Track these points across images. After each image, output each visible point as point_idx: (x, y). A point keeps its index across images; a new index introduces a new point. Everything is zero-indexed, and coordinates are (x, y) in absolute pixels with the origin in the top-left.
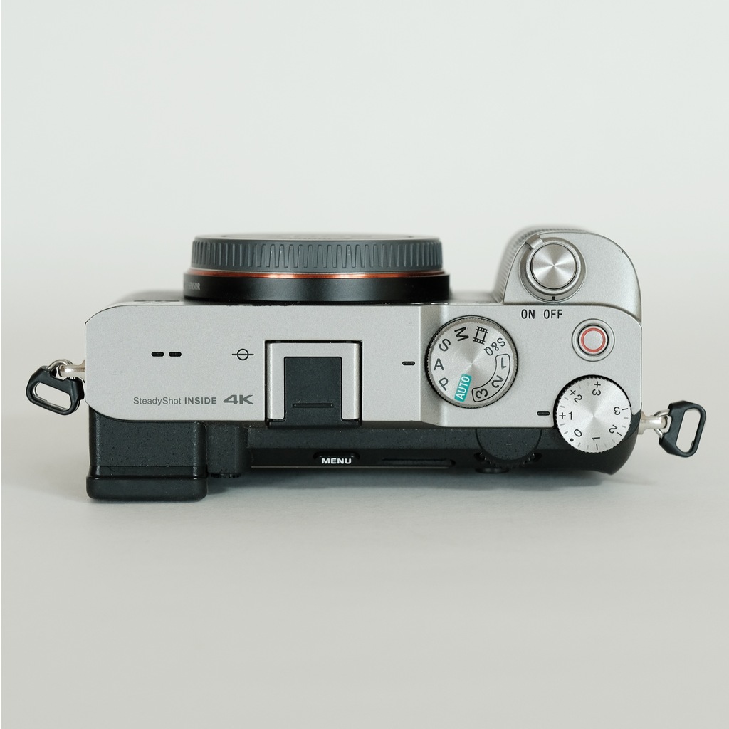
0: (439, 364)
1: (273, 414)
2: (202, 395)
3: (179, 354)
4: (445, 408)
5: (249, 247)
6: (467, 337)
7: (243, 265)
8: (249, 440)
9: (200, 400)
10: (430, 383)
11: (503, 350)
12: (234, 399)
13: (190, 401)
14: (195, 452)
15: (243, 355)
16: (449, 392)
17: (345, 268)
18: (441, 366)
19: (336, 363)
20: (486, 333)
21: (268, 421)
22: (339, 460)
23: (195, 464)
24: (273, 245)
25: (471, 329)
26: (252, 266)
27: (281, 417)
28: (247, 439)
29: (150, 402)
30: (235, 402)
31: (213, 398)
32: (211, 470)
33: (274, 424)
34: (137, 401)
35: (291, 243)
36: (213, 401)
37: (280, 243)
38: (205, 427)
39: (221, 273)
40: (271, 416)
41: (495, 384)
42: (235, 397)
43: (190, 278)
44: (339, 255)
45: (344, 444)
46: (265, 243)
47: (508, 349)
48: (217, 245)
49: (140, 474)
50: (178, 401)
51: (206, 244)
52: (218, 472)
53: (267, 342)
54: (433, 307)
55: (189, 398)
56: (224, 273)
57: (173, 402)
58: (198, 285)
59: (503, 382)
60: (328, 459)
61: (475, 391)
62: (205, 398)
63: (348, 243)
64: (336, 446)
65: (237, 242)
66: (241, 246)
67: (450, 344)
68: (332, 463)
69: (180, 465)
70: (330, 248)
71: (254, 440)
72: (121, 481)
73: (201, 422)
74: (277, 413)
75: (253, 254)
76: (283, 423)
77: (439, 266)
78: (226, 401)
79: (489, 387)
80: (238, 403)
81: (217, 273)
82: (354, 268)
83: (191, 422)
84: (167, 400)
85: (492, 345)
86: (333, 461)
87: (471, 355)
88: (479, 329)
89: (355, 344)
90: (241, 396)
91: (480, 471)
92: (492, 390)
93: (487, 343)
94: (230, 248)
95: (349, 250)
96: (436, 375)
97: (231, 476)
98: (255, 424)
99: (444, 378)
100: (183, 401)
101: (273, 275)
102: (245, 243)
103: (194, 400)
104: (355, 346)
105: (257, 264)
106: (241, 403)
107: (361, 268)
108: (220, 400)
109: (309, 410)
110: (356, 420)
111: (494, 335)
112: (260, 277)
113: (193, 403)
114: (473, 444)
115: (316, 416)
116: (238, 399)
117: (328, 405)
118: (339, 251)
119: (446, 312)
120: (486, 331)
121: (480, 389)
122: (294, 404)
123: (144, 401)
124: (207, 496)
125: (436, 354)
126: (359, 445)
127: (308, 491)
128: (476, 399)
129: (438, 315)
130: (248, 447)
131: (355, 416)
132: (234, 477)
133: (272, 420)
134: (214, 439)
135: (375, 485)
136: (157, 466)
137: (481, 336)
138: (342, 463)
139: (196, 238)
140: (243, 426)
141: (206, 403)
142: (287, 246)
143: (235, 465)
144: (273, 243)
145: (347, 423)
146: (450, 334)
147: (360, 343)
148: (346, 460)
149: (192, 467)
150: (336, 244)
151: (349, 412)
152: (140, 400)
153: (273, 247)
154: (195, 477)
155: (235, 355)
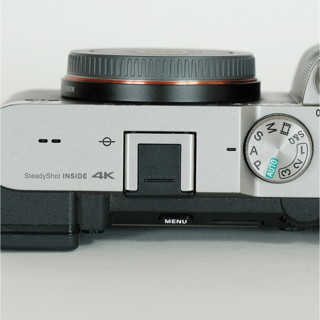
0: (254, 150)
1: (130, 187)
2: (76, 172)
3: (59, 141)
4: (258, 183)
5: (112, 61)
6: (275, 130)
7: (107, 74)
8: (111, 205)
9: (75, 176)
10: (247, 164)
11: (302, 140)
12: (99, 175)
13: (67, 176)
14: (70, 215)
15: (107, 142)
16: (261, 172)
17: (184, 77)
18: (256, 152)
19: (176, 149)
20: (290, 127)
21: (125, 192)
22: (178, 221)
23: (70, 224)
24: (130, 59)
25: (279, 124)
26: (114, 75)
27: (135, 188)
28: (109, 205)
29: (37, 177)
30: (101, 177)
31: (84, 174)
32: (82, 228)
33: (130, 194)
34: (27, 176)
35: (144, 58)
36: (85, 176)
37: (135, 58)
38: (77, 196)
39: (90, 80)
40: (128, 188)
41: (296, 165)
42: (101, 173)
43: (67, 82)
44: (180, 67)
45: (182, 209)
46: (124, 57)
47: (306, 139)
48: (88, 59)
49: (30, 230)
50: (57, 176)
51: (79, 57)
52: (87, 229)
53: (125, 133)
54: (249, 107)
55: (66, 174)
56: (93, 80)
57: (55, 177)
58: (73, 89)
59: (302, 164)
60: (170, 220)
61: (281, 171)
62: (79, 174)
63: (187, 58)
64: (176, 211)
65: (103, 57)
66: (106, 60)
67: (262, 135)
68: (172, 223)
69: (59, 224)
70: (173, 62)
71: (114, 205)
72: (15, 236)
73: (75, 192)
74: (132, 185)
75: (115, 65)
76: (136, 194)
77: (253, 75)
78: (94, 176)
79: (291, 168)
80: (103, 178)
81: (87, 80)
82: (190, 77)
83: (68, 192)
84: (49, 176)
85: (294, 136)
86: (173, 221)
87: (278, 143)
88: (285, 124)
89: (191, 135)
90: (105, 173)
91: (282, 229)
92: (293, 170)
93: (291, 135)
94: (97, 61)
95: (187, 64)
96: (252, 159)
97: (97, 232)
98: (115, 194)
99: (258, 161)
100: (61, 176)
101: (129, 82)
102: (109, 57)
103: (70, 176)
104: (191, 136)
105: (118, 74)
106: (105, 178)
107: (196, 77)
108: (90, 176)
109: (156, 184)
110: (191, 192)
111: (296, 129)
112: (119, 83)
113: (69, 178)
114: (279, 210)
115: (161, 188)
116: (103, 175)
117: (170, 180)
118: (180, 64)
119: (260, 110)
120: (289, 126)
121: (284, 169)
122: (145, 179)
123: (33, 176)
124: (79, 247)
125: (252, 142)
126: (192, 210)
127: (153, 243)
128: (282, 177)
129: (254, 113)
130: (110, 211)
131: (191, 189)
132: (99, 233)
133: (128, 191)
134: (84, 204)
135: (204, 238)
136: (41, 225)
137: (286, 129)
138: (180, 223)
139: (71, 52)
140: (106, 196)
141: (79, 178)
142: (140, 60)
143: (100, 223)
145: (185, 194)
146: (262, 128)
147: (195, 134)
148: (183, 221)
149: (68, 226)
150: (177, 59)
151: (186, 185)
152: (30, 175)
153: (130, 61)
154: (70, 233)
155: (101, 142)
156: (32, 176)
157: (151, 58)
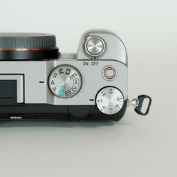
0: (53, 82)
4: (55, 98)
6: (63, 72)
11: (76, 77)
16: (57, 92)
17: (18, 47)
19: (15, 82)
20: (70, 71)
25: (64, 69)
41: (74, 90)
54: (51, 61)
59: (77, 89)
60: (13, 117)
61: (66, 92)
64: (16, 112)
67: (57, 75)
77: (55, 45)
79: (71, 91)
82: (21, 47)
85: (72, 75)
86: (15, 118)
87: (64, 79)
91: (69, 120)
96: (52, 86)
99: (55, 88)
104: (22, 76)
107: (24, 47)
111: (73, 72)
114: (66, 111)
117: (12, 98)
119: (56, 63)
121: (68, 92)
125: (52, 79)
126: (24, 112)
128: (67, 95)
129: (53, 64)
131: (22, 102)
138: (18, 118)
145: (19, 104)
146: (57, 71)
147: (24, 75)
148: (20, 117)
151: (20, 100)
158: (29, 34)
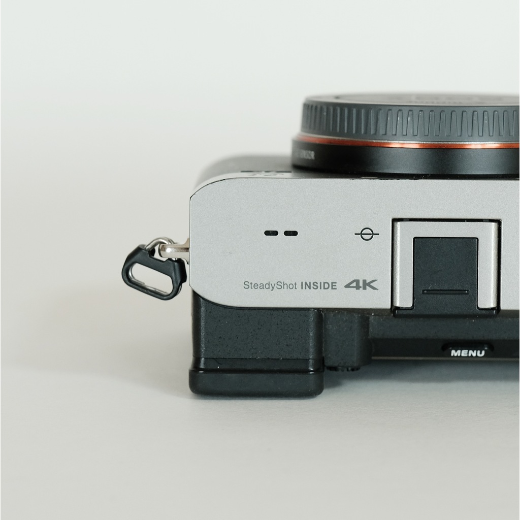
1: (400, 303)
2: (320, 279)
3: (295, 233)
5: (372, 112)
7: (366, 132)
8: (371, 329)
9: (319, 285)
12: (356, 284)
13: (307, 285)
14: (311, 343)
15: (366, 234)
17: (481, 137)
19: (471, 245)
21: (394, 309)
22: (471, 352)
23: (311, 357)
24: (400, 110)
26: (375, 134)
27: (409, 304)
28: (368, 328)
29: (262, 287)
30: (358, 287)
31: (332, 283)
32: (328, 363)
33: (401, 312)
34: (247, 285)
35: (421, 109)
36: (333, 286)
37: (409, 108)
38: (322, 315)
39: (339, 141)
40: (398, 304)
42: (357, 281)
43: (300, 145)
44: (475, 122)
45: (477, 335)
46: (390, 108)
48: (335, 110)
49: (249, 367)
50: (293, 286)
51: (321, 108)
52: (336, 365)
53: (395, 221)
55: (306, 283)
56: (343, 141)
57: (288, 287)
58: (312, 155)
60: (459, 351)
62: (324, 283)
63: (485, 109)
64: (469, 337)
65: (359, 107)
66: (363, 111)
68: (463, 355)
69: (295, 357)
70: (465, 114)
71: (376, 329)
72: (229, 375)
73: (319, 310)
74: (405, 300)
75: (377, 120)
76: (411, 312)
78: (348, 286)
80: (361, 289)
81: (330, 141)
82: (491, 138)
83: (308, 309)
84: (281, 285)
86: (464, 353)
89: (493, 224)
90: (364, 281)
94: (350, 112)
95: (486, 117)
97: (350, 369)
98: (379, 312)
100: (299, 286)
101: (396, 144)
102: (368, 108)
103: (312, 286)
104: (493, 226)
105: (382, 131)
106: (365, 288)
107: (499, 137)
108: (340, 286)
109: (440, 297)
110: (493, 309)
112: (382, 146)
113: (310, 288)
115: (449, 305)
116: (361, 284)
117: (461, 292)
118: (475, 118)
122: (424, 291)
123: (256, 286)
124: (324, 391)
126: (494, 336)
130: (369, 337)
131: (492, 304)
132: (353, 370)
133: (398, 308)
134: (331, 327)
136: (268, 359)
138: (474, 355)
139: (307, 99)
140: (364, 315)
141: (324, 288)
142: (416, 111)
143: (354, 358)
144: (400, 108)
145: (484, 312)
147: (499, 222)
148: (479, 352)
149: (307, 360)
150: (472, 110)
151: (486, 300)
152: (251, 284)
153: (400, 113)
154: (311, 371)
155: (359, 234)
156: (254, 286)
157: (432, 109)
158: (499, 98)
